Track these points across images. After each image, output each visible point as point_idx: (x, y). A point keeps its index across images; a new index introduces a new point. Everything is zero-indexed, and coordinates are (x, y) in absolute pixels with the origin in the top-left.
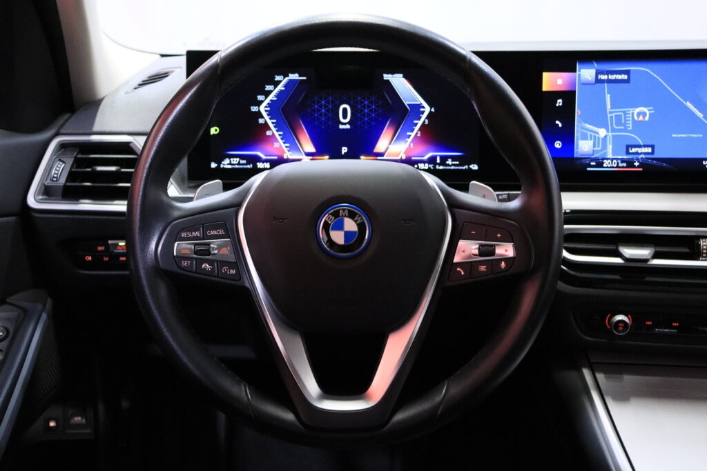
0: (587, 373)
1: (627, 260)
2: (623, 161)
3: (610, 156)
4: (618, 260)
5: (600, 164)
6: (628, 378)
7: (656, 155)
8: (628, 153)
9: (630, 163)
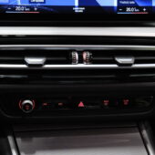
0: (10, 139)
1: (30, 65)
2: (27, 7)
3: (19, 4)
4: (24, 66)
5: (14, 9)
6: (35, 140)
7: (47, 4)
8: (30, 2)
9: (32, 8)
